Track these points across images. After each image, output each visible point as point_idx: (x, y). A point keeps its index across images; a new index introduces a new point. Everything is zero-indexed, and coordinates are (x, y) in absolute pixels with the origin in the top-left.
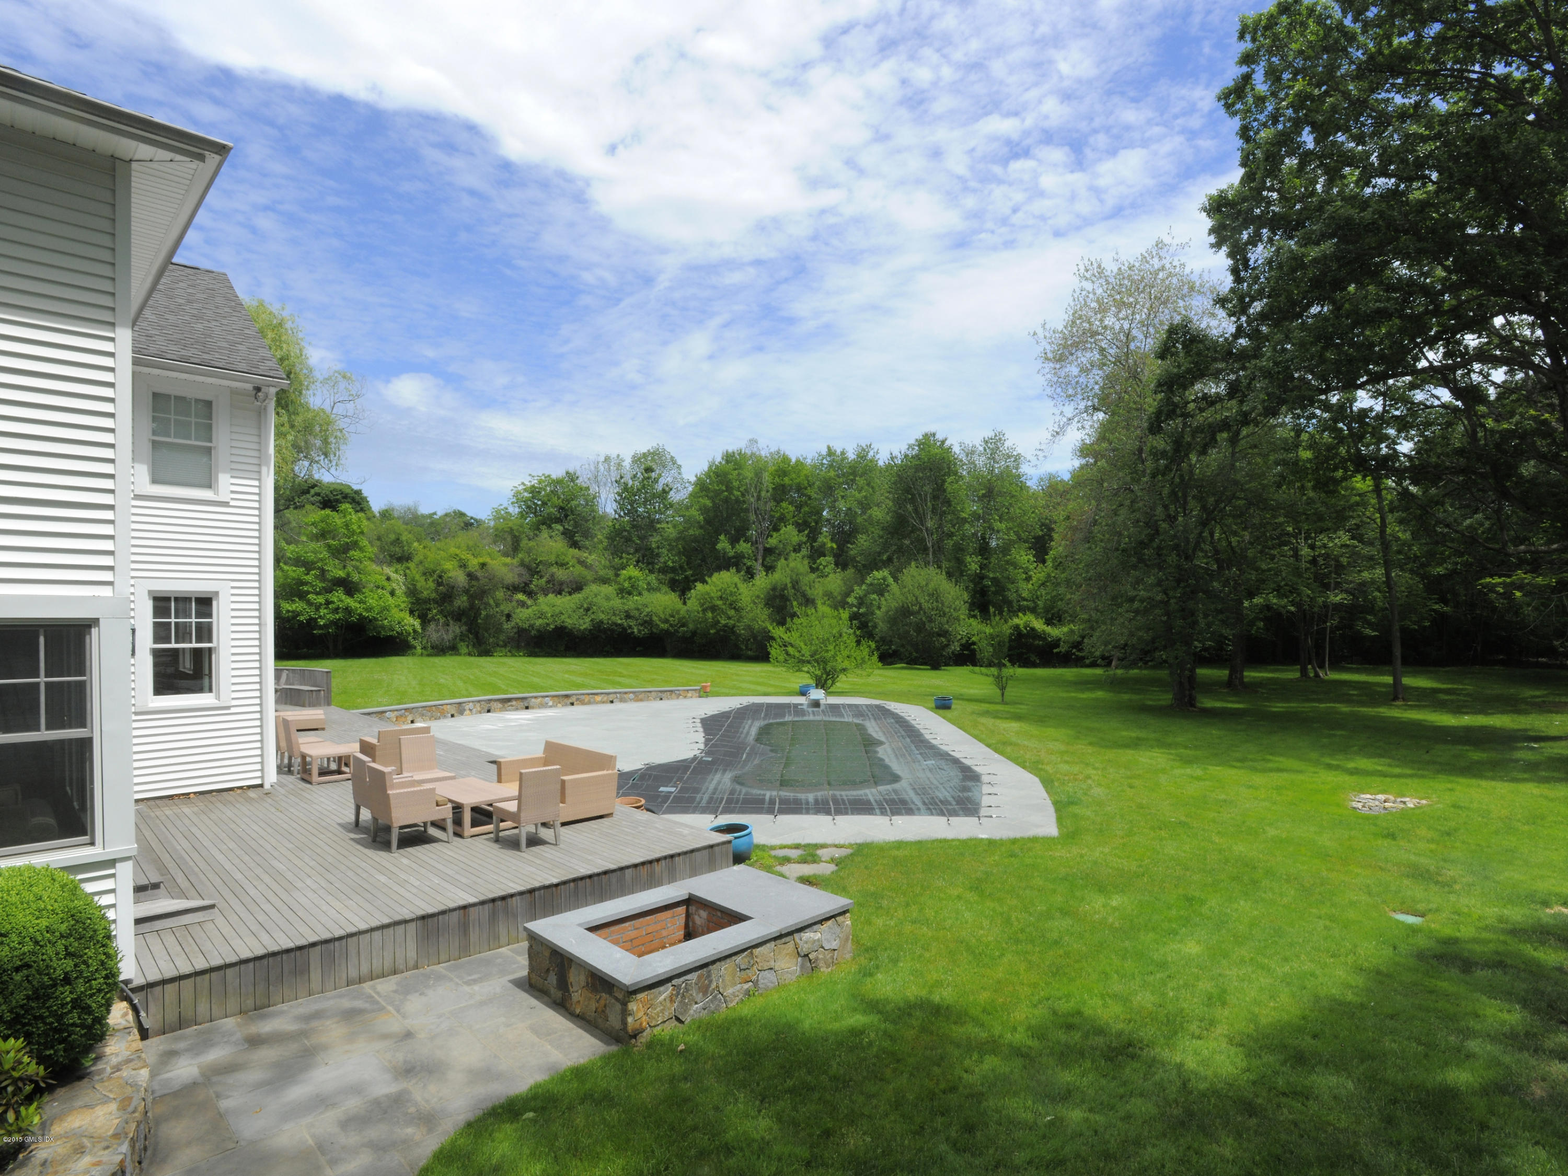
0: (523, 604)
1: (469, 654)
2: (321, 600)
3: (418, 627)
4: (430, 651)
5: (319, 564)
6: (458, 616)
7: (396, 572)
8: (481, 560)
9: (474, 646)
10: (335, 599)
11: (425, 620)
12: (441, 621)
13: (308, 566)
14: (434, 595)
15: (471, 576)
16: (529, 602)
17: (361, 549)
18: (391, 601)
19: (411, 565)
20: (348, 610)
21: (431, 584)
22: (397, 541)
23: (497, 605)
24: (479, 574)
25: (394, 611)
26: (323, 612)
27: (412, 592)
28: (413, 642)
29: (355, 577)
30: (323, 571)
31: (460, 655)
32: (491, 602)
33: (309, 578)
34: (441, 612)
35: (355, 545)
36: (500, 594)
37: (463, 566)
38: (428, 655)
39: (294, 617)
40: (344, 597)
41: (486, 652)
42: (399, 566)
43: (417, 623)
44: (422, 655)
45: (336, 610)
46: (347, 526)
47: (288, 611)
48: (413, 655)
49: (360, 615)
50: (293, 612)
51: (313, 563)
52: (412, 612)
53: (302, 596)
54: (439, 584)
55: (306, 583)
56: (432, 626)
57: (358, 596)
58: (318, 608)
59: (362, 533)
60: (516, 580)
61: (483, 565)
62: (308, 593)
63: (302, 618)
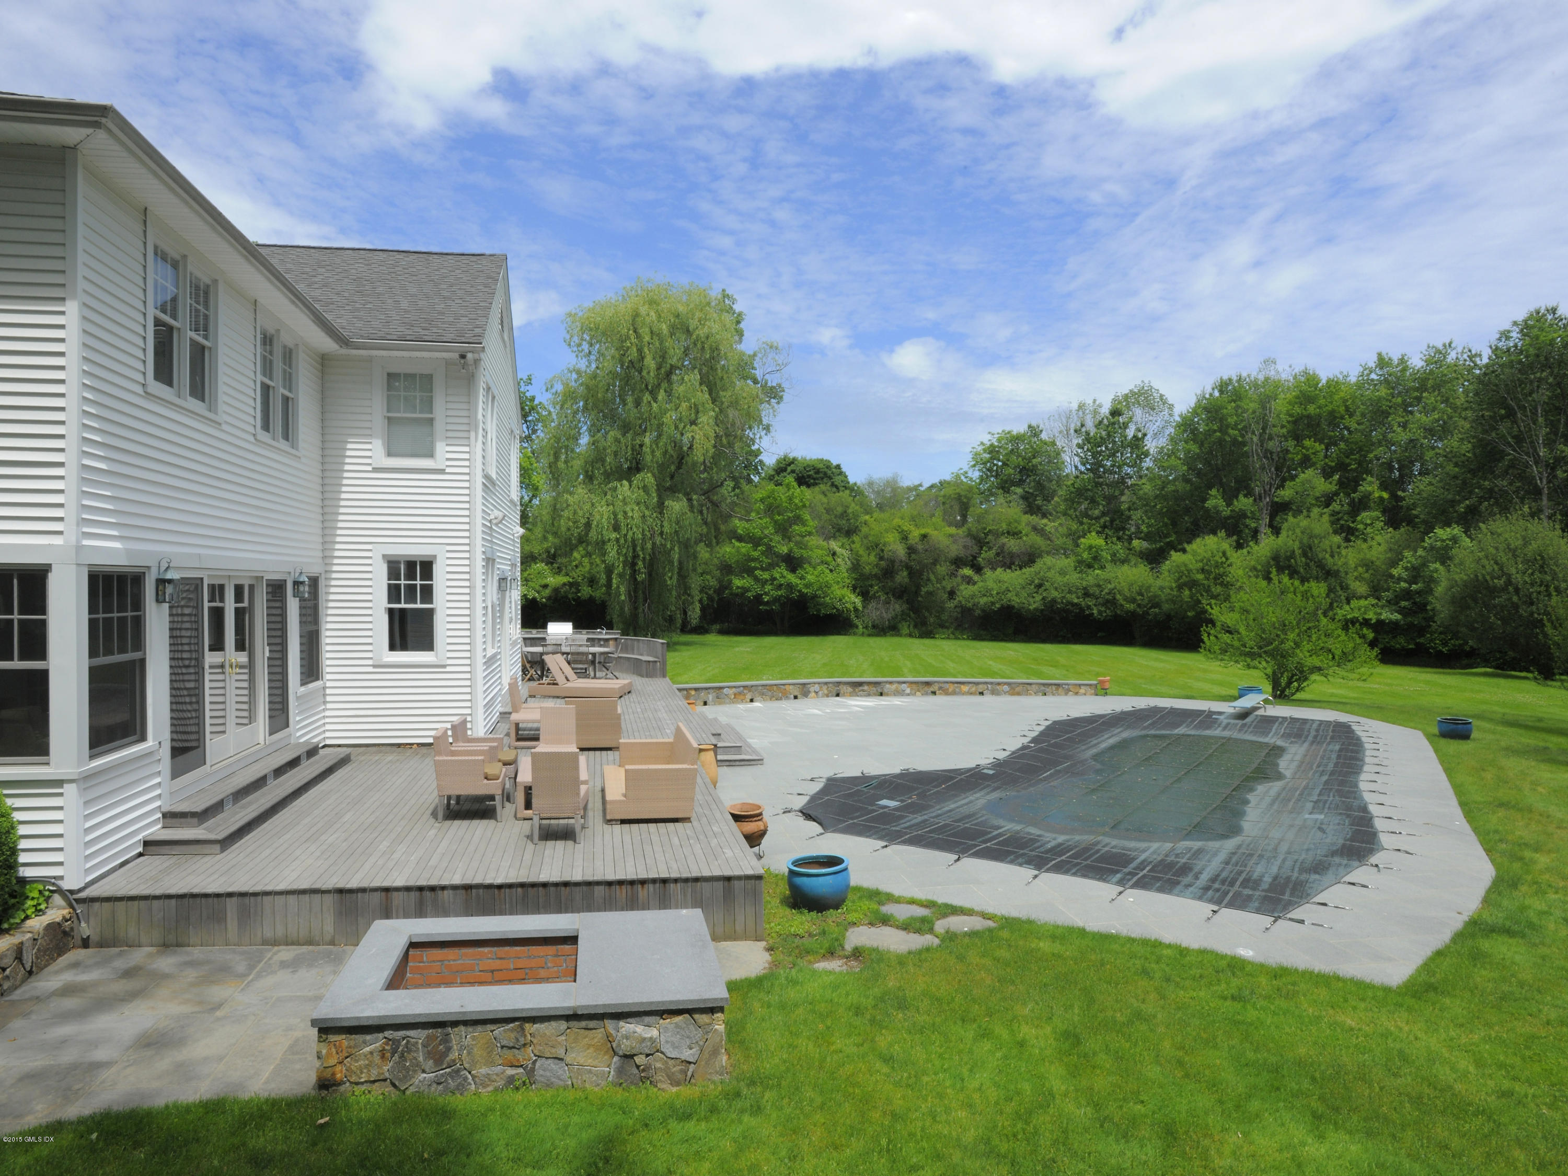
0: (969, 581)
1: (910, 635)
2: (766, 576)
3: (859, 606)
4: (871, 631)
5: (766, 540)
6: (900, 593)
7: (842, 546)
8: (923, 531)
9: (915, 626)
10: (778, 576)
11: (865, 595)
12: (883, 598)
13: (756, 541)
14: (875, 571)
15: (911, 550)
16: (976, 578)
17: (804, 524)
18: (829, 577)
19: (856, 538)
20: (790, 586)
21: (873, 558)
22: (844, 514)
23: (939, 581)
24: (920, 547)
25: (835, 587)
26: (768, 588)
27: (856, 567)
28: (856, 621)
29: (797, 553)
30: (769, 548)
31: (901, 636)
32: (932, 577)
33: (755, 554)
34: (883, 588)
35: (798, 519)
36: (942, 569)
37: (905, 538)
38: (869, 635)
39: (743, 594)
40: (785, 573)
41: (927, 634)
42: (845, 540)
43: (858, 601)
44: (863, 634)
45: (780, 587)
46: (790, 499)
47: (738, 587)
48: (855, 634)
49: (800, 591)
50: (742, 588)
51: (761, 539)
52: (854, 588)
53: (750, 572)
54: (881, 558)
55: (754, 560)
56: (872, 605)
57: (800, 572)
58: (765, 582)
59: (804, 506)
60: (962, 553)
61: (924, 536)
62: (756, 569)
63: (749, 594)
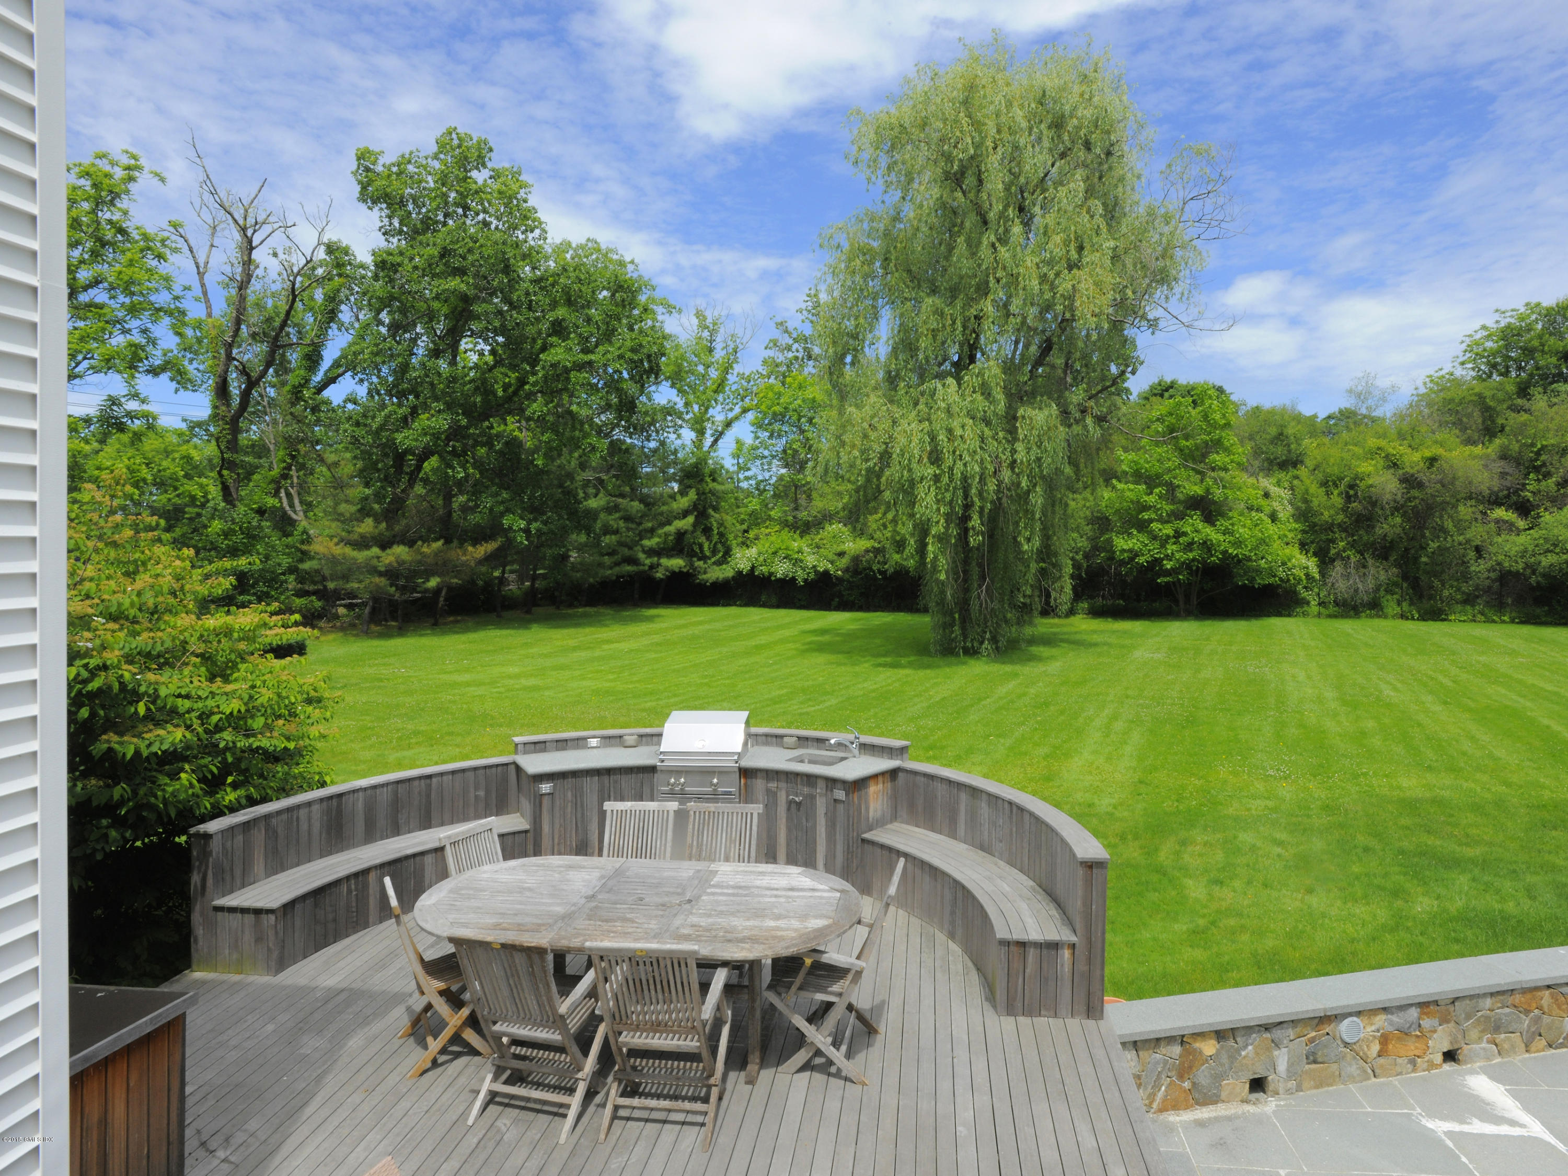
0: (1504, 527)
1: (1403, 616)
2: (1168, 530)
3: (1315, 571)
4: (1332, 609)
5: (1166, 477)
6: (1383, 551)
7: (1278, 483)
8: (1428, 454)
9: (1412, 603)
10: (1188, 529)
11: (1325, 559)
12: (1353, 559)
13: (1150, 481)
14: (1340, 518)
15: (1410, 481)
16: (1521, 524)
17: (1227, 451)
18: (1272, 530)
19: (1303, 472)
20: (1206, 546)
21: (1337, 500)
22: (1280, 437)
23: (1461, 531)
24: (1423, 477)
25: (1276, 545)
26: (1171, 548)
27: (1304, 514)
28: (1304, 594)
29: (1218, 493)
30: (1172, 488)
31: (1386, 617)
32: (1449, 524)
33: (1151, 499)
34: (1352, 545)
35: (1217, 444)
36: (1465, 511)
37: (1393, 464)
38: (1330, 616)
39: (1132, 559)
40: (1200, 525)
41: (1435, 614)
42: (1282, 475)
43: (1312, 564)
44: (1319, 615)
45: (1189, 546)
46: (1206, 417)
47: (1123, 551)
48: (1305, 614)
49: (1225, 552)
50: (1130, 551)
51: (1158, 476)
52: (1303, 546)
53: (1143, 526)
54: (1348, 498)
55: (1146, 508)
56: (1338, 567)
57: (1222, 523)
58: (1164, 542)
59: (1227, 425)
60: (1496, 484)
61: (1432, 461)
62: (1151, 521)
63: (1141, 560)
